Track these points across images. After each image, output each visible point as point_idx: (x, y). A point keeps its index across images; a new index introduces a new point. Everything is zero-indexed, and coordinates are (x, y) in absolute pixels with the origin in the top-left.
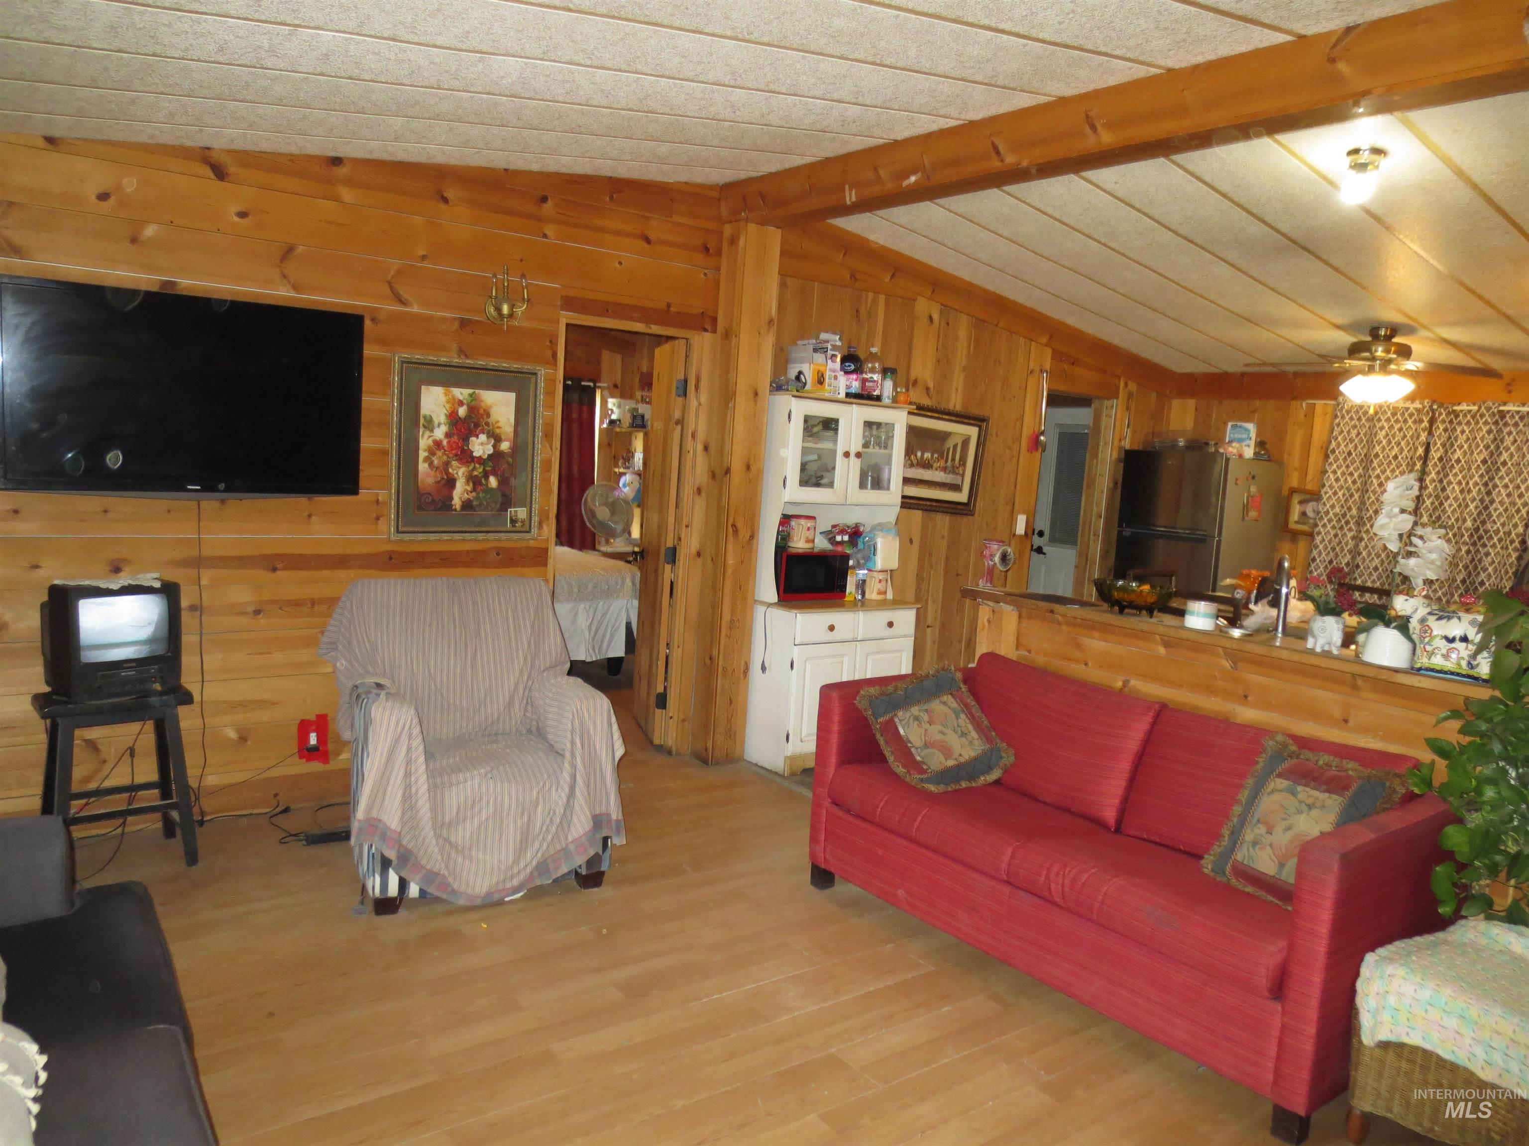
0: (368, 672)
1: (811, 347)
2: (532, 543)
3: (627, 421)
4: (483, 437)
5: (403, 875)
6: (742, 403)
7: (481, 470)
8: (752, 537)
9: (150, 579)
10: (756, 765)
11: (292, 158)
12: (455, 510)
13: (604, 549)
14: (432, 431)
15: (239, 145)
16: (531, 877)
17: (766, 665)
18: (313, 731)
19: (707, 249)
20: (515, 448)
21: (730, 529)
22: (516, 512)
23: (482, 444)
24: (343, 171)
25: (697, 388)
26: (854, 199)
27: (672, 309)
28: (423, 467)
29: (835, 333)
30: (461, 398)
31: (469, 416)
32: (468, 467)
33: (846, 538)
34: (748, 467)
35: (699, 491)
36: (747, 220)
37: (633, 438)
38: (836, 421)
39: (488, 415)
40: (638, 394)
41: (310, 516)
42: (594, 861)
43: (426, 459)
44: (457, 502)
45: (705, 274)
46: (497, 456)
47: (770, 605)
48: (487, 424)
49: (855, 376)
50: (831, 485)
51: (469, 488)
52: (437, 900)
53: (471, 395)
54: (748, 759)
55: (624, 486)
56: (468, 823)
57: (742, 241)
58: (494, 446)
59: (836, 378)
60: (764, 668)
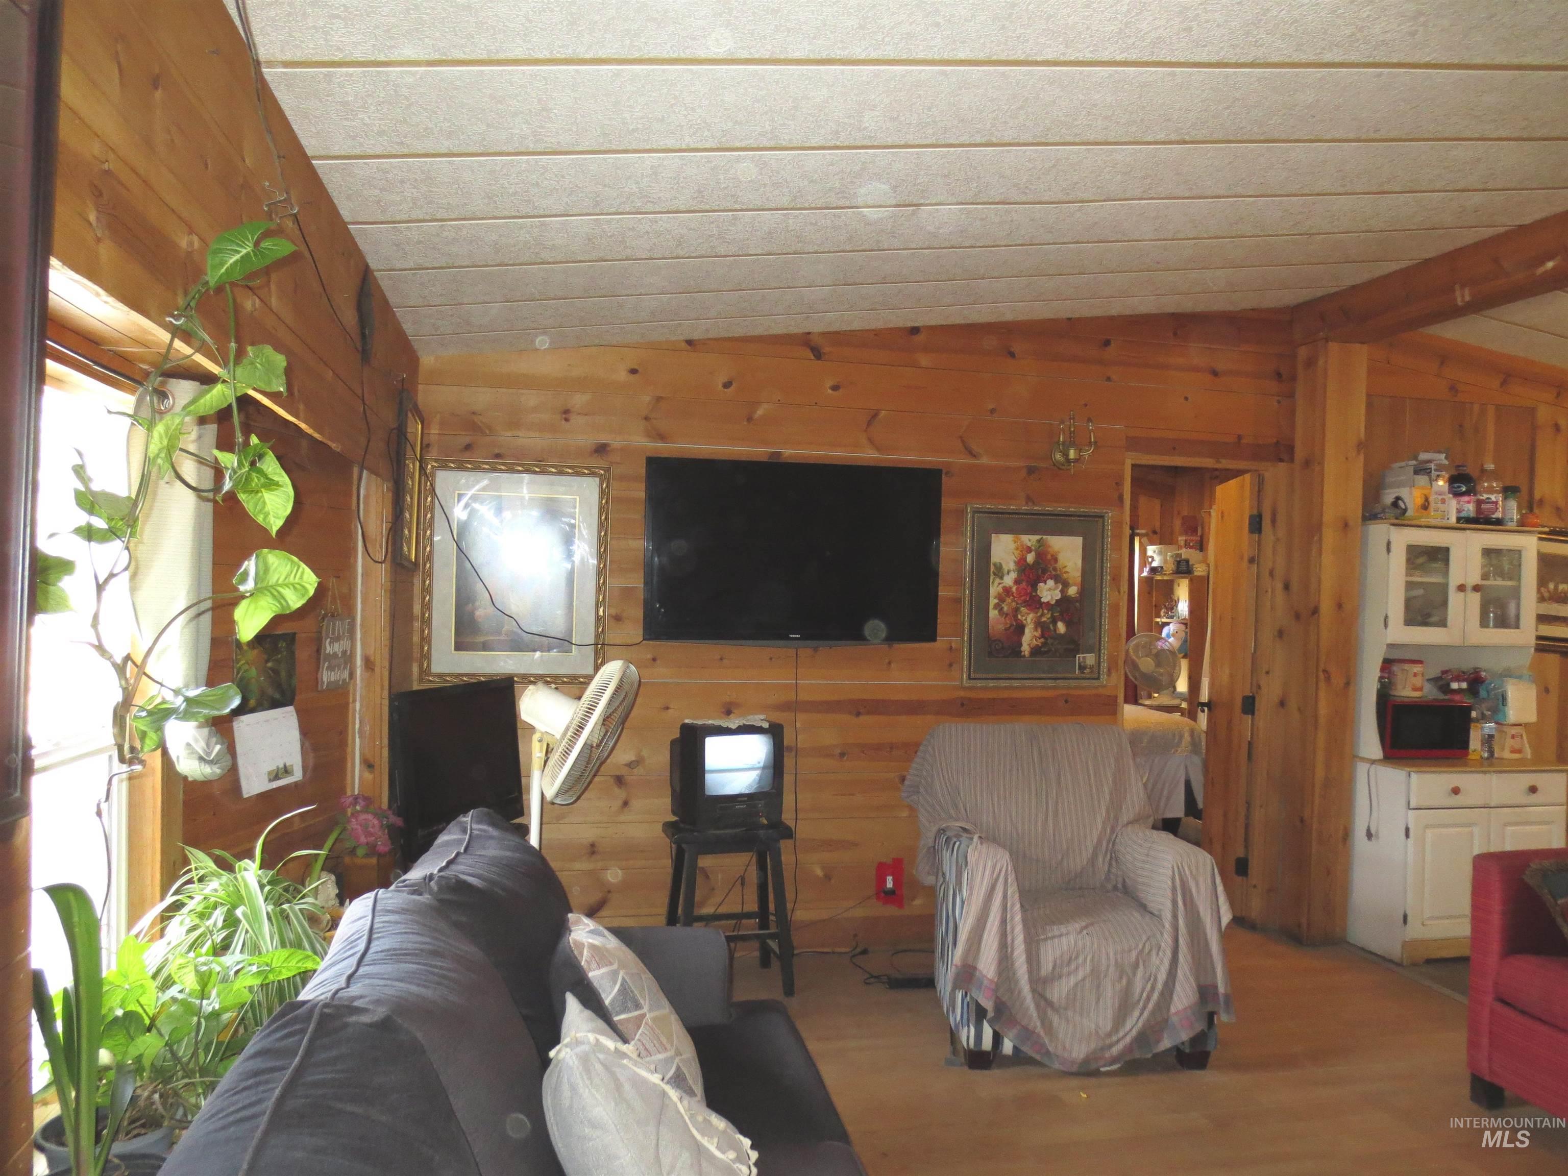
0: (951, 817)
1: (1411, 470)
2: (1101, 691)
3: (1170, 567)
4: (1051, 583)
5: (997, 1028)
6: (1329, 537)
7: (1049, 616)
8: (1348, 684)
9: (758, 720)
10: (1363, 949)
11: (877, 333)
12: (1024, 656)
13: (1147, 702)
14: (1002, 578)
15: (836, 327)
16: (1129, 1049)
17: (1373, 831)
18: (889, 875)
19: (1279, 375)
20: (1082, 591)
21: (1322, 675)
22: (1084, 658)
23: (1050, 590)
24: (920, 338)
25: (1274, 521)
26: (1467, 298)
27: (1244, 441)
28: (993, 613)
29: (1440, 452)
30: (1029, 544)
31: (1036, 562)
32: (1037, 613)
33: (1464, 685)
34: (1340, 606)
35: (1281, 634)
36: (1327, 340)
37: (1176, 586)
38: (1447, 550)
39: (1056, 560)
40: (1181, 539)
41: (889, 663)
42: (1199, 1040)
43: (996, 606)
44: (1026, 649)
45: (1279, 402)
46: (1064, 603)
47: (1373, 762)
48: (1055, 569)
49: (1466, 498)
50: (1443, 623)
51: (1038, 633)
52: (1031, 1061)
53: (1039, 541)
54: (1352, 942)
55: (1168, 636)
56: (1064, 980)
57: (1321, 362)
58: (1062, 591)
59: (1443, 501)
60: (1369, 835)
